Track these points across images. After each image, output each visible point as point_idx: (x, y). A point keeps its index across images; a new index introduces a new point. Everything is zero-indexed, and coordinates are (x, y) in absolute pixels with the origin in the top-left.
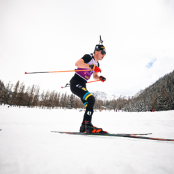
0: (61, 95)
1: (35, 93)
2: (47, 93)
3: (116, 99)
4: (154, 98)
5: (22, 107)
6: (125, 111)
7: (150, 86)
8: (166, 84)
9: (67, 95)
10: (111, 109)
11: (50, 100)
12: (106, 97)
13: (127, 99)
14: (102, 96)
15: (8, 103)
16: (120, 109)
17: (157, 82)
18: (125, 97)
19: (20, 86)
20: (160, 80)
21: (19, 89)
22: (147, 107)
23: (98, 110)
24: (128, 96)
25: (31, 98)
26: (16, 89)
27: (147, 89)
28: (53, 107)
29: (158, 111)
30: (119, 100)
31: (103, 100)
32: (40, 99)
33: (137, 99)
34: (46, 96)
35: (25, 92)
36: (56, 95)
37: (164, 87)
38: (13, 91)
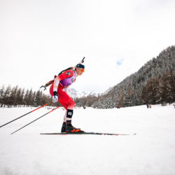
0: (25, 92)
2: (8, 89)
3: (86, 96)
4: (121, 96)
6: (94, 107)
7: (119, 84)
8: (131, 83)
9: (33, 91)
10: (80, 106)
11: (12, 98)
12: (76, 94)
13: (97, 96)
14: (72, 93)
16: (90, 106)
17: (124, 80)
18: (95, 94)
20: (127, 78)
22: (114, 104)
24: (97, 93)
27: (115, 87)
28: (15, 105)
29: (124, 107)
30: (89, 97)
33: (106, 96)
34: (7, 92)
36: (19, 92)
37: (130, 85)
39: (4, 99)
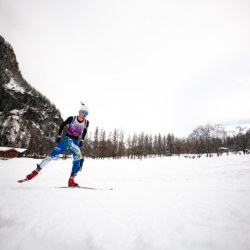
0: (153, 137)
1: (119, 140)
2: (135, 137)
5: (106, 159)
9: (162, 137)
11: (140, 147)
12: (225, 133)
14: (218, 131)
15: (90, 156)
19: (99, 132)
21: (99, 136)
23: (215, 155)
25: (115, 146)
26: (96, 137)
28: (145, 155)
31: (221, 136)
32: (127, 147)
34: (134, 142)
35: (106, 139)
36: (147, 138)
38: (93, 140)
39: (132, 150)
